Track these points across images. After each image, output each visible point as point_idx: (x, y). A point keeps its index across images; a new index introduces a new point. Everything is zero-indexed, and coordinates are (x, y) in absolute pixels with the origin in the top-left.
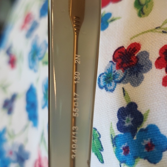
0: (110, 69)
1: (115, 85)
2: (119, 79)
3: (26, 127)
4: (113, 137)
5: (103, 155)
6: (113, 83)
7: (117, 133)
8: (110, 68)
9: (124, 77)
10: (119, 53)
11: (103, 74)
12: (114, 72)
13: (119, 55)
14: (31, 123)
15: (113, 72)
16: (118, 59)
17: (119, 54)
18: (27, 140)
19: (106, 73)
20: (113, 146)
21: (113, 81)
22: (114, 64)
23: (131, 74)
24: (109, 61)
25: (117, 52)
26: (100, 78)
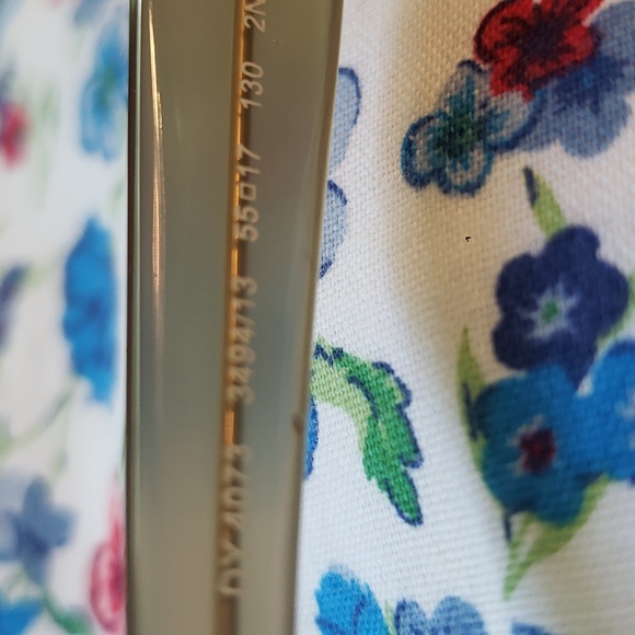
0: (462, 93)
1: (490, 160)
2: (505, 134)
3: (62, 403)
4: (474, 394)
5: (419, 483)
6: (477, 156)
7: (494, 372)
8: (465, 90)
9: (533, 121)
10: (504, 21)
11: (430, 118)
12: (484, 105)
13: (503, 32)
14: (83, 387)
15: (476, 106)
16: (499, 52)
17: (505, 26)
18: (62, 461)
19: (445, 114)
20: (473, 435)
21: (478, 144)
22: (480, 71)
23: (569, 103)
24: (459, 60)
25: (495, 21)
26: (411, 138)
